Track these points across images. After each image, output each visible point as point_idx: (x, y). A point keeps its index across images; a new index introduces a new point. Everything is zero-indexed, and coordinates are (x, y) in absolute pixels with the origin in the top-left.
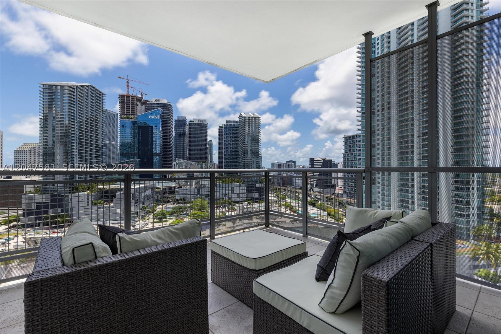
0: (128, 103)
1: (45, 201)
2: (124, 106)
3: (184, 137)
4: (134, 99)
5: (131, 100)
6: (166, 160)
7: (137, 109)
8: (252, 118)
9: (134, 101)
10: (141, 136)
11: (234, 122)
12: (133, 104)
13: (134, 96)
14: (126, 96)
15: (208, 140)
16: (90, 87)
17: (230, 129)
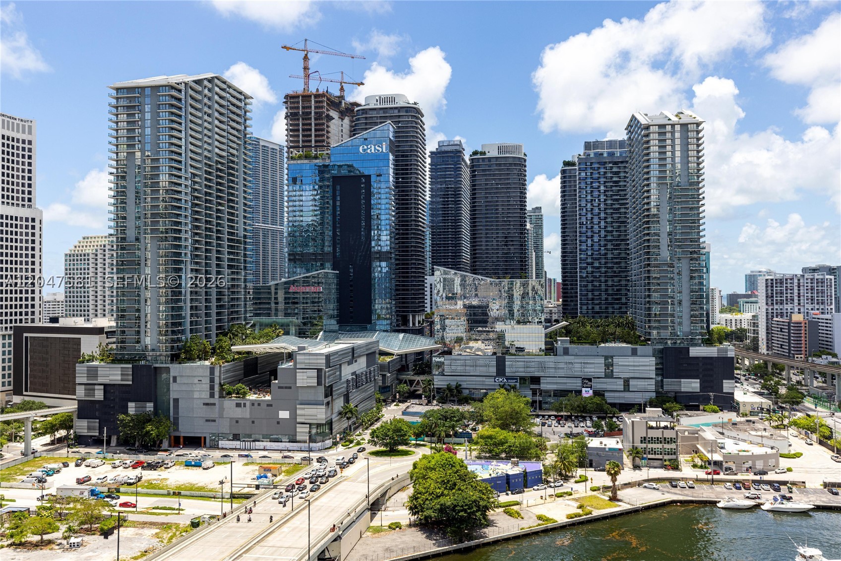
0: (306, 116)
1: (122, 380)
2: (298, 125)
3: (457, 202)
4: (322, 102)
5: (316, 108)
6: (407, 273)
7: (330, 129)
8: (673, 126)
9: (322, 107)
10: (340, 206)
11: (611, 144)
12: (319, 116)
13: (323, 95)
14: (303, 96)
15: (529, 207)
16: (216, 81)
17: (599, 168)
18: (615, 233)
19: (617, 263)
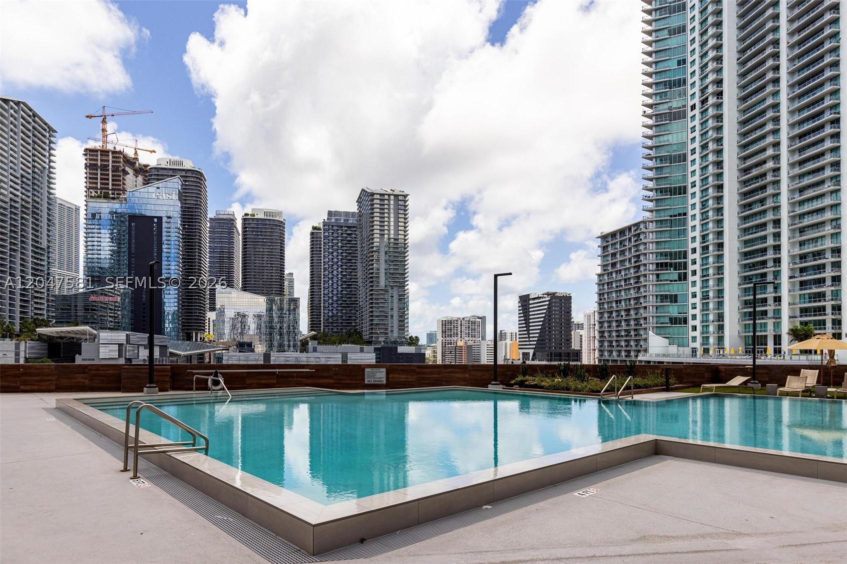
0: (104, 168)
2: (97, 174)
4: (119, 158)
5: (113, 162)
7: (125, 182)
9: (119, 162)
11: (347, 214)
12: (116, 169)
13: (120, 152)
14: (101, 151)
16: (22, 106)
17: (338, 230)
18: (348, 277)
19: (349, 298)
